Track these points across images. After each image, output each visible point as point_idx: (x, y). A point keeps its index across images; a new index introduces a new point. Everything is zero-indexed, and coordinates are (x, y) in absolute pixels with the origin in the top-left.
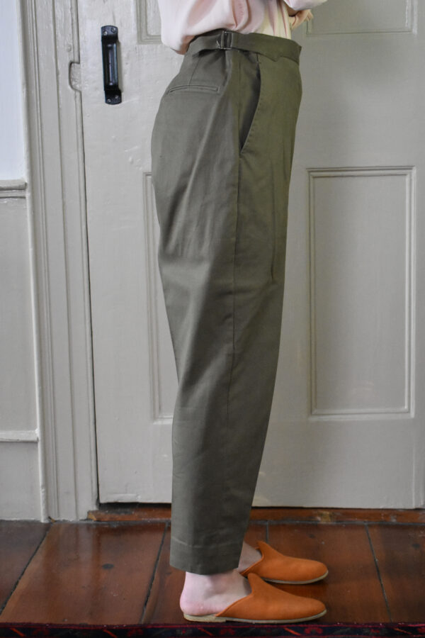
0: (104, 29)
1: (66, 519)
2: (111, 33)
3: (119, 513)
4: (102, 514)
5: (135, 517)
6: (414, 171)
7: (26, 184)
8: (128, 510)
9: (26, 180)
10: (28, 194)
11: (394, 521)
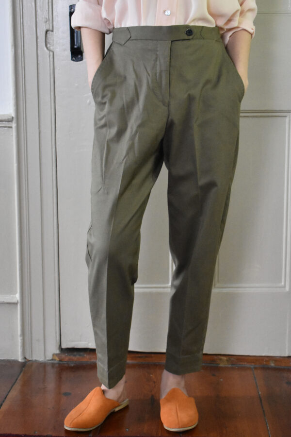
0: (71, 7)
1: (37, 359)
3: (75, 356)
4: (63, 356)
5: (86, 359)
7: (13, 118)
8: (82, 353)
9: (13, 115)
10: (14, 125)
11: (272, 365)
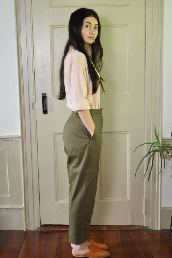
0: (43, 94)
1: (31, 230)
2: (45, 95)
3: (46, 228)
4: (42, 228)
5: (51, 229)
6: (129, 133)
7: (20, 137)
8: (49, 227)
9: (20, 135)
10: (21, 139)
11: (124, 229)
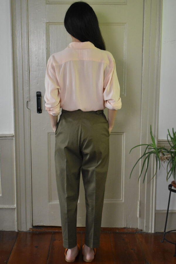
0: (37, 92)
1: (23, 230)
2: (39, 94)
3: (38, 229)
4: (34, 229)
5: (43, 230)
6: (125, 134)
8: (41, 228)
10: (14, 138)
